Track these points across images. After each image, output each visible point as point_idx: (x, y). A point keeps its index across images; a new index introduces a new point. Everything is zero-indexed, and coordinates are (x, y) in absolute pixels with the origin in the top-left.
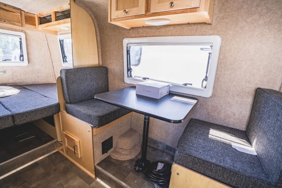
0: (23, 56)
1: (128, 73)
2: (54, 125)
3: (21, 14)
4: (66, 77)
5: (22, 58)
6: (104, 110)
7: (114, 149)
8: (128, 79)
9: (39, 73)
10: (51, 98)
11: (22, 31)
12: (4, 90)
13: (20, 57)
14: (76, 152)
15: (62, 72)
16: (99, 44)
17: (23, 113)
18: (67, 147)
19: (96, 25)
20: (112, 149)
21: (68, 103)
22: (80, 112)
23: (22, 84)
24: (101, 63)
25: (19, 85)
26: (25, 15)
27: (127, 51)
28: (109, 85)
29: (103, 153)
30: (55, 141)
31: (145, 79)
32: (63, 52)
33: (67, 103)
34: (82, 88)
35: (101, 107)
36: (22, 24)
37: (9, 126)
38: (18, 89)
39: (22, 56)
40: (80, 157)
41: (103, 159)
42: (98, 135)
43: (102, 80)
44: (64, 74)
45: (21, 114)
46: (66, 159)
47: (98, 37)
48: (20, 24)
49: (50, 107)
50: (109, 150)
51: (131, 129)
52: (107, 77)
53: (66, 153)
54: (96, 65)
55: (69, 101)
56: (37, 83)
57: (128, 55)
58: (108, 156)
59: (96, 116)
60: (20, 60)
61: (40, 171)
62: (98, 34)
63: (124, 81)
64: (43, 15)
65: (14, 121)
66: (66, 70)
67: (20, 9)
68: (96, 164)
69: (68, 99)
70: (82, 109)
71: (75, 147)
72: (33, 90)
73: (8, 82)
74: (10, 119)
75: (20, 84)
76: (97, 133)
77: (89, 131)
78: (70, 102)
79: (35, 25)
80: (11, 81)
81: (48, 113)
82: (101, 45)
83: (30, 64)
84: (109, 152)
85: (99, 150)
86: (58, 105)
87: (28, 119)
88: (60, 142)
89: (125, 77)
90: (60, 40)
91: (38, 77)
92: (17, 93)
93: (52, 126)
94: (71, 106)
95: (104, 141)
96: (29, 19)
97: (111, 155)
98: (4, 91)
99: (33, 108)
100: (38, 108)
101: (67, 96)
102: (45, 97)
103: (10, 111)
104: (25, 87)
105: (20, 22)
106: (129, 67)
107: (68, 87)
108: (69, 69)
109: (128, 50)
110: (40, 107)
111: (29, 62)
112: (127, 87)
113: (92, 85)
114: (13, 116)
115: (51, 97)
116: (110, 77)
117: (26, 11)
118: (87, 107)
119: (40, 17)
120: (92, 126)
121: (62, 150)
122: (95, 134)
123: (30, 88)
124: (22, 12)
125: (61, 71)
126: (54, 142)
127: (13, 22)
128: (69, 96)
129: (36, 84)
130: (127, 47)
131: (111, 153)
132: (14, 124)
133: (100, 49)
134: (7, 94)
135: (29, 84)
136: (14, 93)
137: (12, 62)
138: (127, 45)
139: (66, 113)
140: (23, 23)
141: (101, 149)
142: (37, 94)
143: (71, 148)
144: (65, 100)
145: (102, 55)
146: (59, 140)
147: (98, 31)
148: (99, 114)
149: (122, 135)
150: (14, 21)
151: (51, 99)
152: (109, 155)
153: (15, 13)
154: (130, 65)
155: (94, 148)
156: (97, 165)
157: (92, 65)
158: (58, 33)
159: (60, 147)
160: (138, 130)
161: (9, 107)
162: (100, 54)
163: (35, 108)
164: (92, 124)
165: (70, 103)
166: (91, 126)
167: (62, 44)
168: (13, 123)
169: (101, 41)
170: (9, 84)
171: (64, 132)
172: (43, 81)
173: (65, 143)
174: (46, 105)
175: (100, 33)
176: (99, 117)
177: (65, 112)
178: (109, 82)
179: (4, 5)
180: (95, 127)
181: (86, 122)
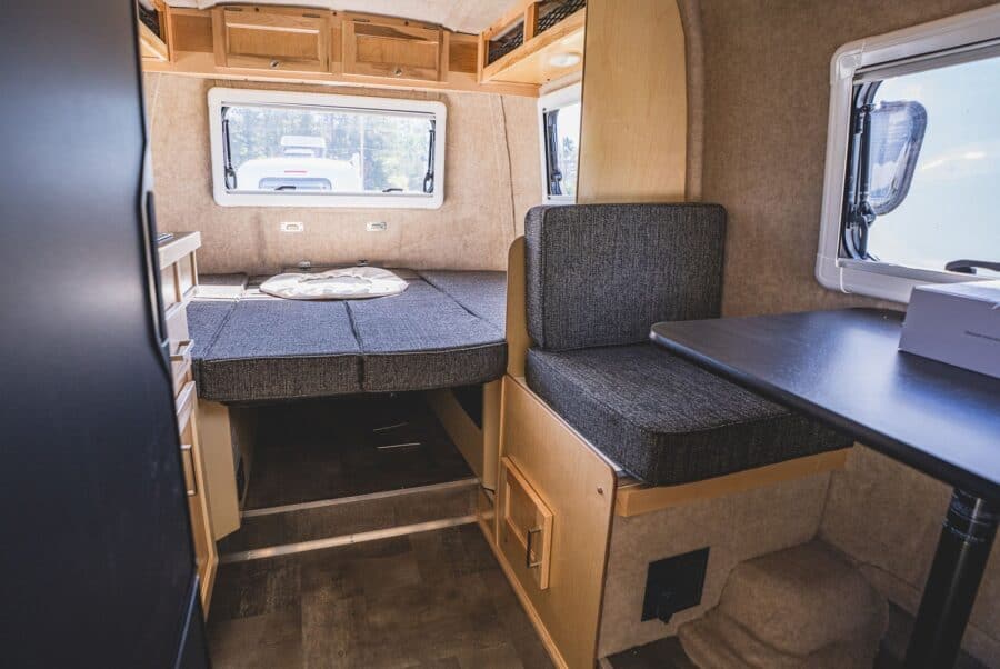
0: (432, 176)
1: (848, 231)
2: (480, 424)
3: (441, 38)
4: (544, 236)
5: (428, 183)
6: (686, 407)
7: (707, 614)
8: (841, 265)
9: (468, 234)
10: (487, 321)
11: (441, 98)
12: (370, 279)
13: (427, 179)
14: (533, 557)
15: (532, 218)
16: (698, 99)
17: (387, 356)
18: (506, 522)
19: (692, 19)
20: (695, 613)
21: (537, 345)
22: (574, 391)
23: (419, 267)
24: (696, 189)
25: (412, 270)
26: (450, 42)
27: (855, 112)
28: (727, 291)
29: (647, 615)
30: (476, 481)
31: (969, 271)
32: (552, 156)
33: (534, 345)
34: (599, 293)
35: (674, 391)
36: (440, 72)
37: (348, 392)
38: (406, 280)
39: (430, 176)
40: (543, 586)
41: (641, 644)
42: (636, 521)
43: (693, 267)
44: (539, 228)
45: (382, 356)
46: (498, 567)
47: (697, 72)
48: (434, 73)
49: (473, 352)
50: (678, 610)
51: (817, 537)
52: (722, 252)
53: (501, 546)
54: (674, 196)
55: (540, 340)
56: (459, 266)
57: (858, 137)
58: (668, 639)
59: (641, 427)
60: (425, 190)
61: (408, 574)
62: (697, 56)
63: (814, 279)
64: (501, 30)
65: (361, 379)
66: (547, 211)
67: (441, 26)
68: (603, 653)
69: (539, 331)
70: (586, 382)
71: (533, 537)
72: (441, 286)
73: (386, 258)
74: (354, 367)
75: (414, 267)
76: (632, 513)
77: (600, 492)
78: (545, 344)
79: (473, 70)
80: (395, 255)
81: (463, 372)
82: (707, 104)
83: (448, 203)
84: (679, 619)
85: (627, 596)
86: (500, 350)
87: (399, 382)
88: (489, 492)
89: (821, 256)
90: (545, 115)
91: (465, 246)
92: (398, 290)
93: (473, 424)
94: (546, 362)
95: (660, 557)
96: (461, 55)
97: (683, 641)
98: (368, 281)
99: (420, 345)
100: (435, 347)
101: (537, 319)
102: (469, 312)
103: (360, 341)
104: (424, 275)
105: (434, 68)
106: (853, 200)
107: (544, 278)
108: (559, 208)
109: (859, 105)
110: (440, 346)
111: (446, 197)
112: (831, 310)
113: (647, 284)
114: (361, 361)
115: (486, 316)
116: (736, 250)
117: (455, 30)
118: (610, 377)
119: (490, 42)
120: (617, 469)
121: (490, 523)
122: (623, 511)
123: (435, 281)
124: (446, 34)
125: (528, 214)
126: (470, 486)
127: (417, 70)
128: (543, 320)
129: (457, 269)
130: (857, 90)
131: (686, 631)
132: (361, 387)
133: (698, 127)
134: (373, 291)
135: (438, 268)
136: (391, 290)
137: (403, 196)
138: (857, 77)
139: (524, 385)
140: (443, 70)
141: (639, 593)
142: (449, 301)
143: (518, 533)
144: (528, 330)
145: (705, 152)
146: (488, 483)
147: (697, 44)
148: (660, 419)
149: (758, 558)
150: (422, 67)
151: (485, 324)
152: (675, 632)
153: (425, 39)
154: (864, 188)
155: (610, 578)
156: (608, 657)
157: (653, 197)
158: (542, 90)
159: (484, 510)
160: (862, 558)
161: (361, 330)
162: (697, 146)
163: (424, 347)
164: (618, 461)
165: (546, 349)
166: (614, 473)
167: (551, 127)
168: (357, 385)
169: (707, 84)
170: (389, 262)
171: (505, 459)
172: (477, 262)
173: (502, 503)
174: (463, 343)
175: (705, 49)
176: (658, 435)
177: (521, 381)
178: (727, 280)
179: (403, 22)
180: (629, 478)
181: (596, 443)
